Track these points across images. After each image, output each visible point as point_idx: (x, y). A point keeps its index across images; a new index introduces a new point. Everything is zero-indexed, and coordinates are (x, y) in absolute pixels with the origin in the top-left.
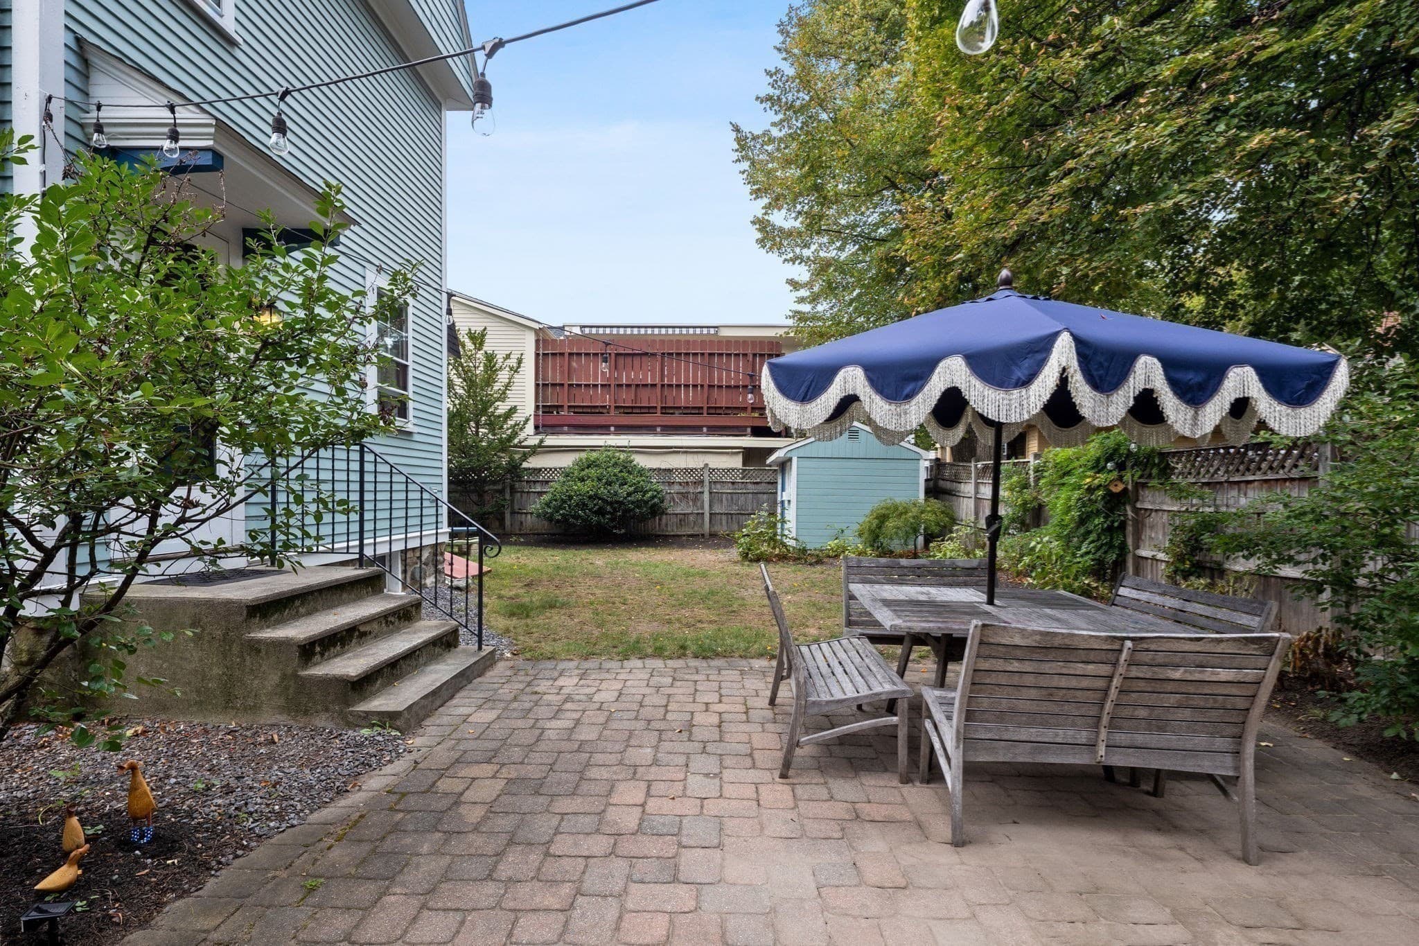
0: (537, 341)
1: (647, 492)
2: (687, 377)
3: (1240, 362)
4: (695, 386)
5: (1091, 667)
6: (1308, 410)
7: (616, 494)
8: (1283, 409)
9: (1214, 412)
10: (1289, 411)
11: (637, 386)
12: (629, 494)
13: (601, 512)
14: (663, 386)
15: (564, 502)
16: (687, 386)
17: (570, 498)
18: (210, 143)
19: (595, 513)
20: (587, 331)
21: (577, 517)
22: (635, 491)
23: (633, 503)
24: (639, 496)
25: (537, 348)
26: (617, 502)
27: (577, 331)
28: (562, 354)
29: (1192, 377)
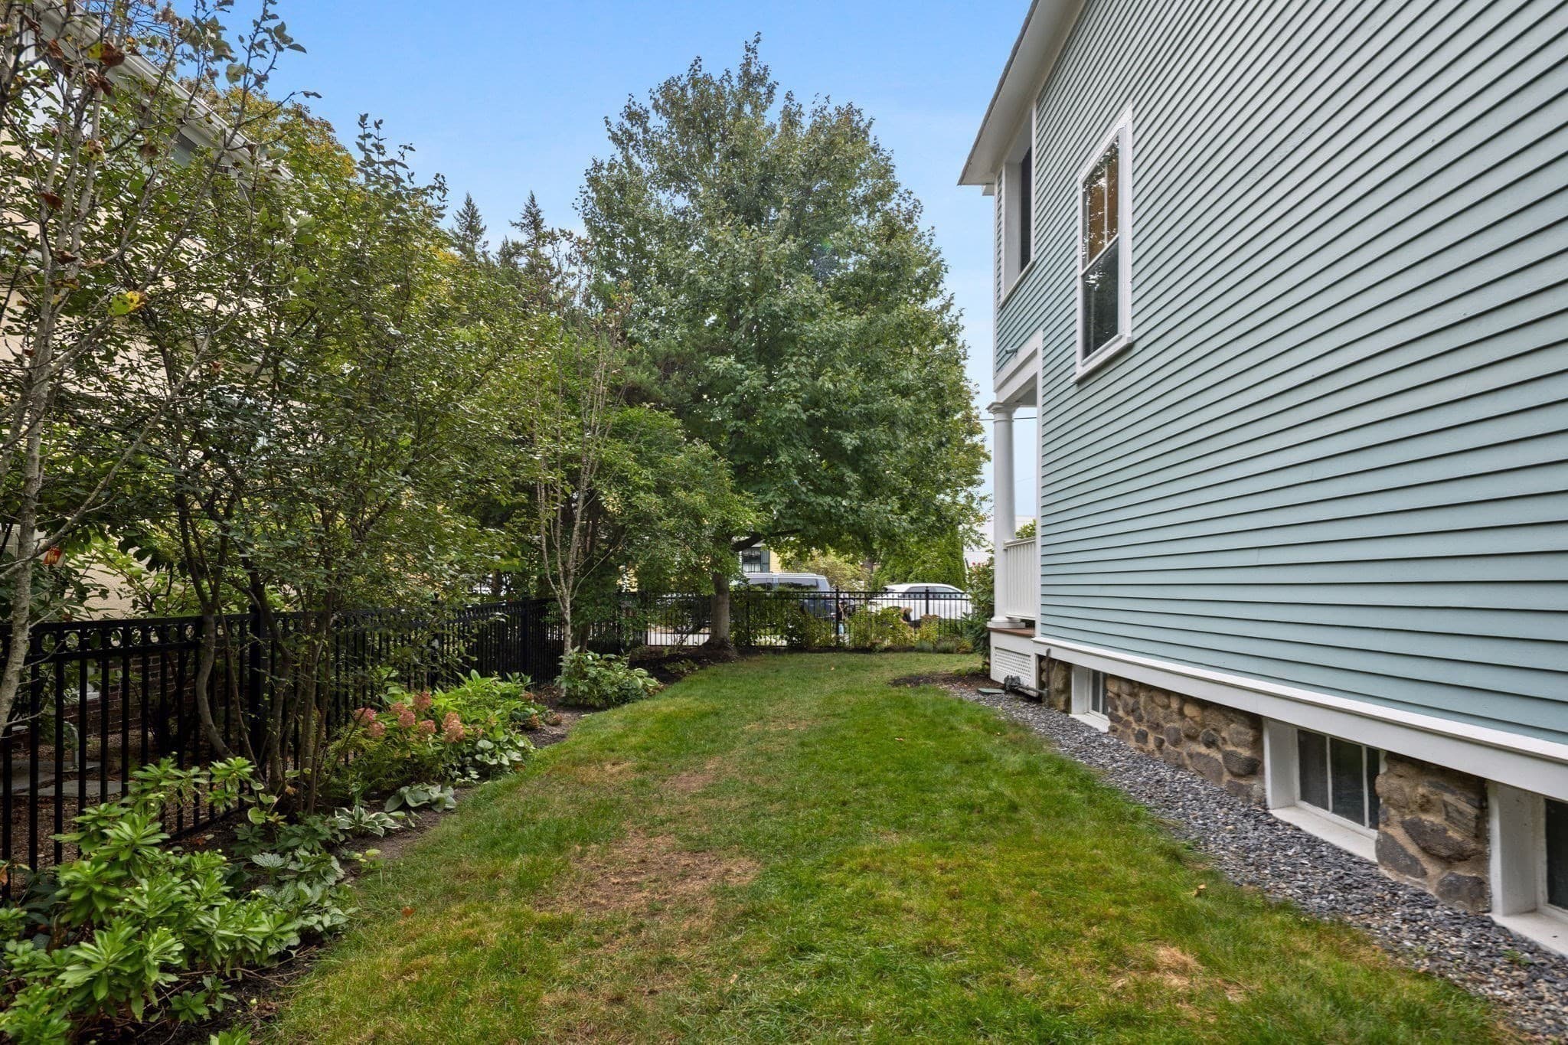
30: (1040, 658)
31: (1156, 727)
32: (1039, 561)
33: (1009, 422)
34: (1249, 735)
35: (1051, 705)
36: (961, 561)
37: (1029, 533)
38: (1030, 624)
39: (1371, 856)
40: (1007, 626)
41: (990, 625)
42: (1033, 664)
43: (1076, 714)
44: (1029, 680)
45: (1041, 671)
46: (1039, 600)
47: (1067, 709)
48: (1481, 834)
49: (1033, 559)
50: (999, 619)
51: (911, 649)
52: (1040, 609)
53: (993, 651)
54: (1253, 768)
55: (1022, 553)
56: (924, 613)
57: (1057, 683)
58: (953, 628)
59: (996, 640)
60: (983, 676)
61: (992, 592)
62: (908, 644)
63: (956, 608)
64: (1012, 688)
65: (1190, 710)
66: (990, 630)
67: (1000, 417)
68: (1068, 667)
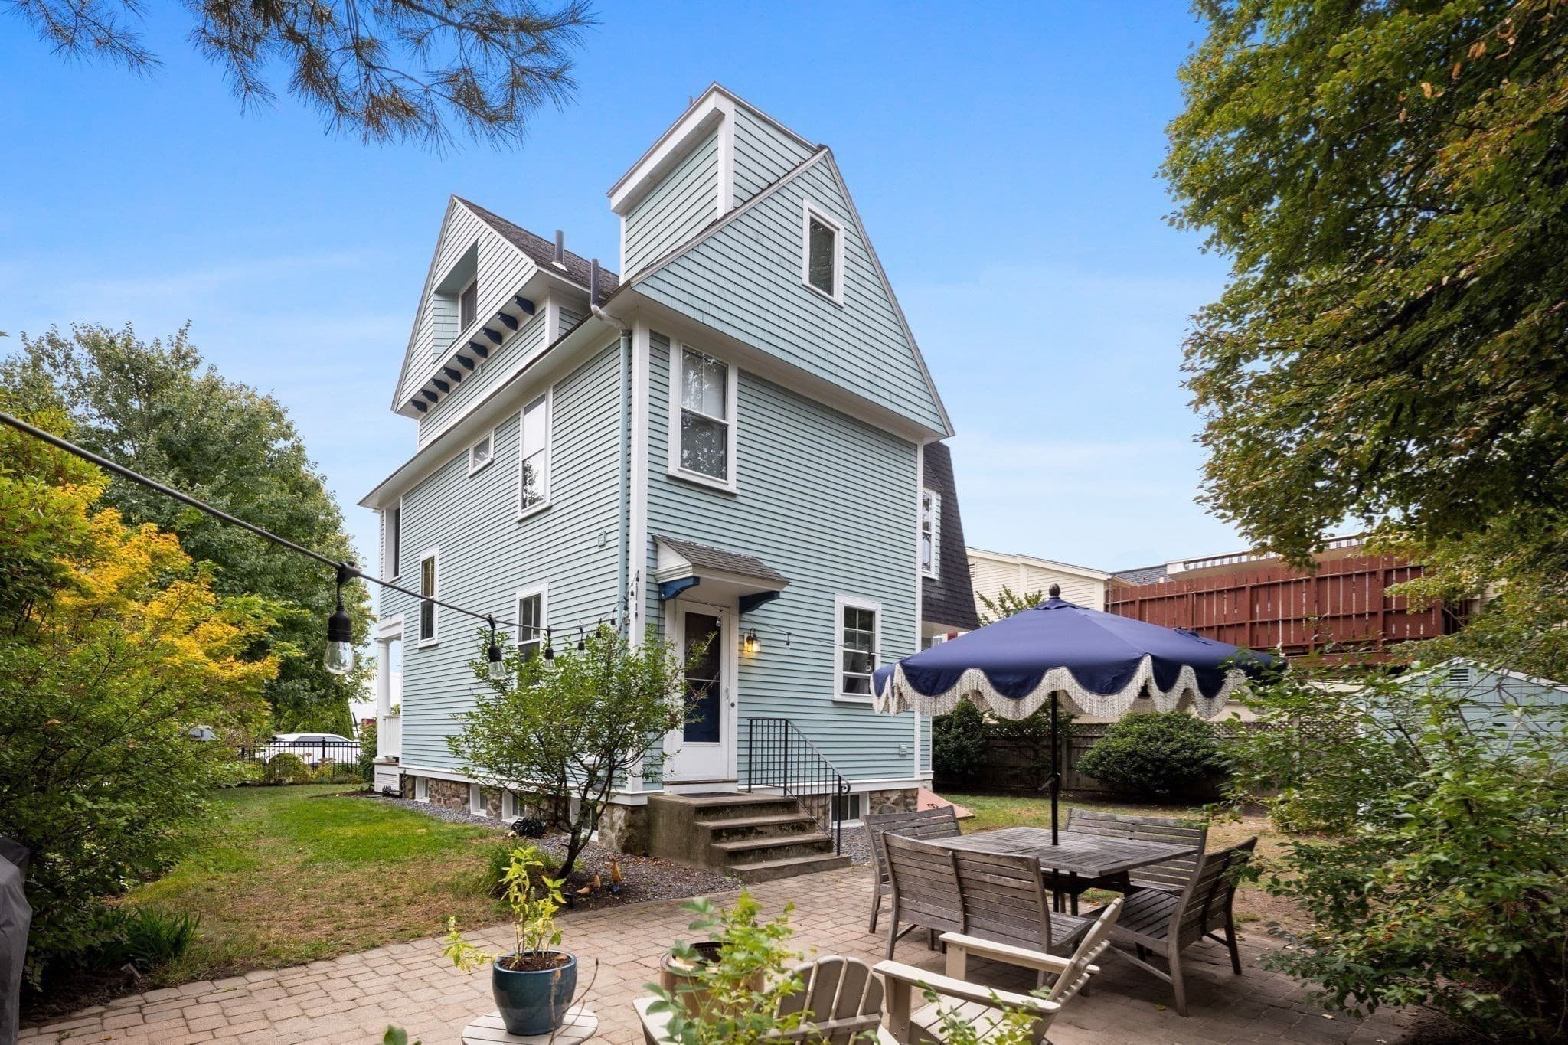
0: (1107, 593)
1: (1197, 749)
2: (1286, 611)
3: (1057, 665)
4: (1298, 621)
5: (943, 867)
6: (1116, 696)
7: (1158, 750)
8: (1094, 697)
9: (1031, 703)
10: (1099, 698)
11: (1220, 627)
12: (1174, 752)
13: (1141, 769)
14: (1253, 625)
15: (1103, 758)
16: (1286, 622)
17: (1109, 754)
18: (691, 574)
19: (1135, 771)
20: (1192, 566)
21: (1114, 774)
22: (1183, 748)
23: (1178, 761)
24: (1187, 754)
25: (1107, 600)
26: (1159, 760)
27: (1180, 568)
28: (1133, 602)
29: (1011, 679)
30: (401, 775)
31: (444, 795)
32: (401, 728)
33: (388, 648)
34: (465, 789)
35: (406, 797)
36: (349, 714)
37: (396, 711)
38: (397, 759)
39: (485, 815)
40: (385, 761)
41: (374, 761)
42: (398, 779)
43: (418, 799)
44: (396, 787)
45: (402, 782)
46: (401, 747)
47: (413, 797)
48: (501, 802)
49: (398, 725)
50: (380, 757)
51: (313, 783)
52: (401, 752)
53: (376, 775)
54: (467, 801)
55: (393, 722)
56: (321, 757)
57: (409, 786)
58: (345, 768)
59: (377, 769)
60: (371, 791)
61: (376, 742)
62: (309, 779)
63: (348, 755)
64: (387, 793)
65: (453, 786)
66: (374, 764)
67: (382, 645)
68: (414, 777)
